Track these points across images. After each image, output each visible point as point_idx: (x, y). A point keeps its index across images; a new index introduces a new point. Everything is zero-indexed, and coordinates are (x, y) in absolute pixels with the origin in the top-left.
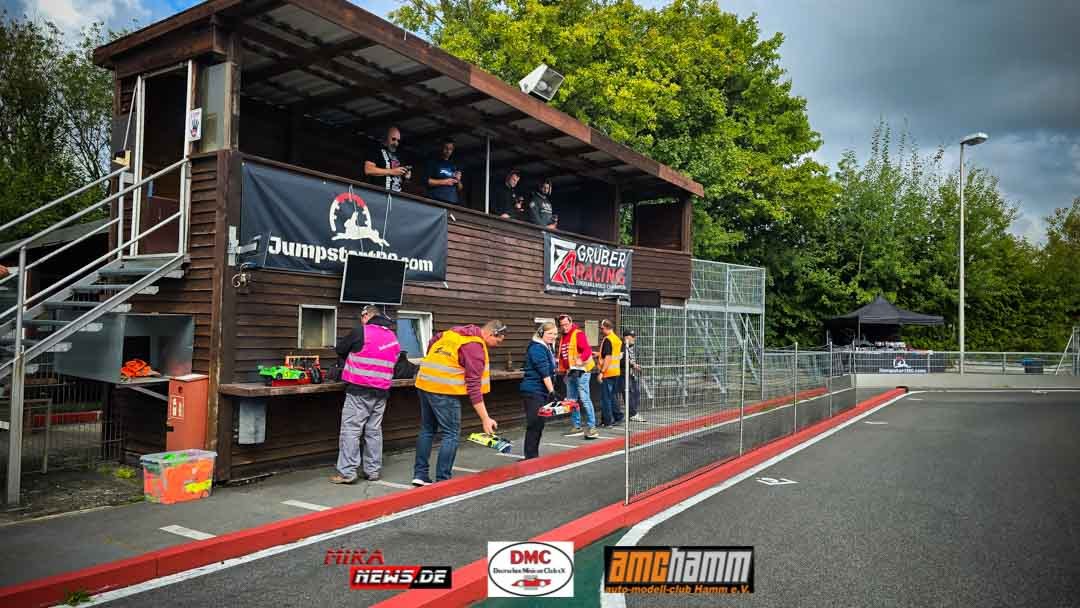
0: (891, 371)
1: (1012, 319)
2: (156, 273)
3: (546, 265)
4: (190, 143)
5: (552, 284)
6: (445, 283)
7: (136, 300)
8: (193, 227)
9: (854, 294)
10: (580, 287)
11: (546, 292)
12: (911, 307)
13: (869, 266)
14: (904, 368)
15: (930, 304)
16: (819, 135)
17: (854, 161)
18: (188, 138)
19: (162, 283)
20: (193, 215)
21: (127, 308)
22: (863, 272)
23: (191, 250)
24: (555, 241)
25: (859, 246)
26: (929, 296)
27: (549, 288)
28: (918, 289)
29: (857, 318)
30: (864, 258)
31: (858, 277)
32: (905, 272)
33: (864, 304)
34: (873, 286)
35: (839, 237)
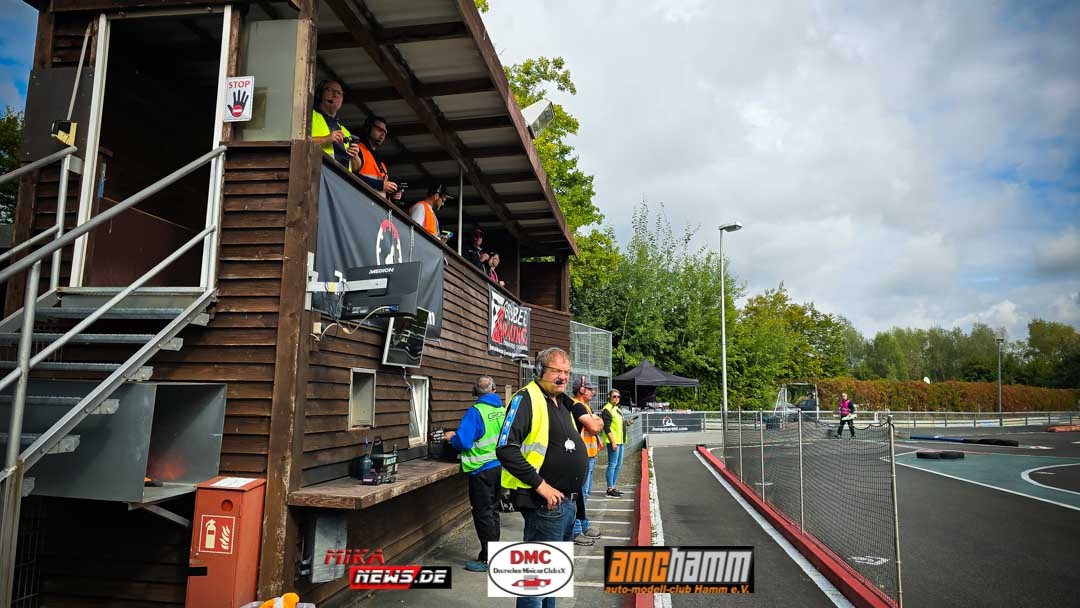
0: (661, 430)
1: (739, 382)
2: (182, 317)
3: (488, 321)
4: (225, 124)
5: (494, 344)
6: (439, 340)
7: (161, 361)
8: (223, 248)
10: (504, 347)
11: (490, 352)
12: (665, 369)
13: (633, 333)
14: (671, 427)
15: (679, 368)
18: (222, 115)
19: (190, 332)
20: (225, 230)
21: (148, 372)
22: (627, 337)
23: (220, 282)
24: (495, 296)
25: (624, 314)
26: (679, 360)
27: (492, 348)
28: (670, 354)
29: (633, 381)
30: (628, 324)
31: (625, 342)
32: (662, 337)
33: (631, 368)
34: (634, 350)
35: (607, 305)
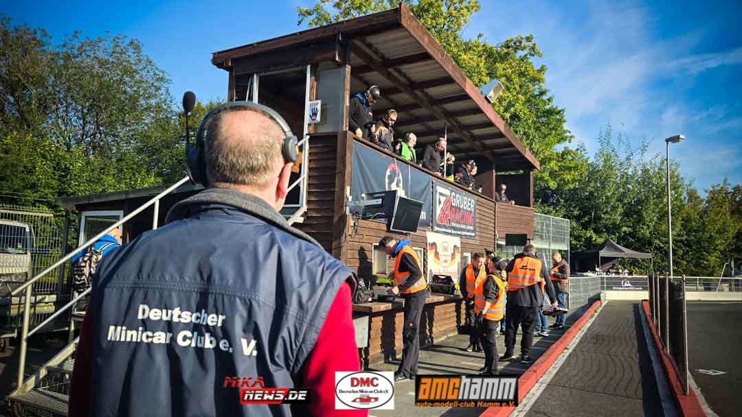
2: (291, 219)
4: (309, 125)
6: (430, 227)
8: (309, 185)
13: (600, 219)
14: (628, 287)
18: (307, 120)
20: (310, 177)
22: (595, 222)
23: (309, 202)
29: (598, 254)
31: (593, 226)
34: (602, 232)
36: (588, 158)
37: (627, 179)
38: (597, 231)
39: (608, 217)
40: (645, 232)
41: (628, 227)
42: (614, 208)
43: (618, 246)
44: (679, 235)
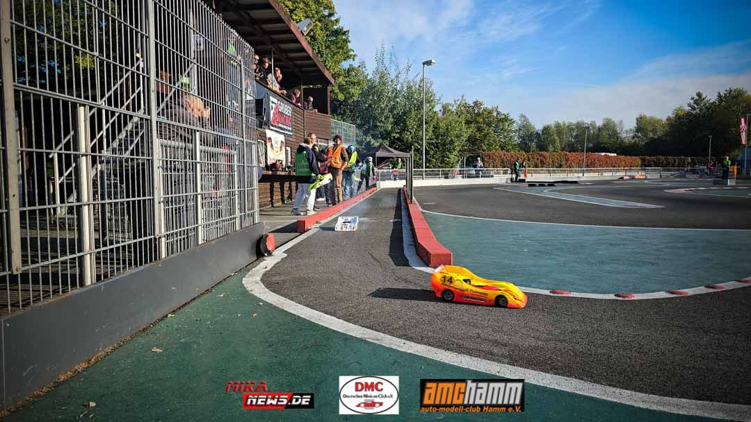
9: (370, 142)
16: (353, 51)
17: (365, 67)
36: (368, 74)
37: (397, 93)
38: (374, 137)
39: (382, 125)
40: (408, 137)
41: (396, 133)
42: (387, 118)
43: (390, 149)
44: (431, 139)
